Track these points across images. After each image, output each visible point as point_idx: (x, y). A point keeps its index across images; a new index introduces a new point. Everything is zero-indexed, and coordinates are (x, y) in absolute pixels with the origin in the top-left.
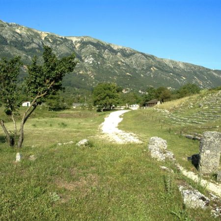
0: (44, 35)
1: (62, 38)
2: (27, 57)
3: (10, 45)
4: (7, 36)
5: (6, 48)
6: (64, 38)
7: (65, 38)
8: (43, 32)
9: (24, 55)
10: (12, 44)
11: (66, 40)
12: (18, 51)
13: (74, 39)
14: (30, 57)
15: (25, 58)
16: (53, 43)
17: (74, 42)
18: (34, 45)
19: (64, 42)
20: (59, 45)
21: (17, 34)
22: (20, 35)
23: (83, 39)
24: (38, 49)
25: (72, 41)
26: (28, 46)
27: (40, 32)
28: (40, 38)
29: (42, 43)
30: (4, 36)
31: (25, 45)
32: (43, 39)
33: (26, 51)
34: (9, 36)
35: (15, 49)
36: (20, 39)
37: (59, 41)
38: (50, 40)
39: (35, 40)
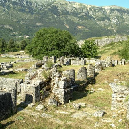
0: (89, 7)
1: (99, 8)
2: (79, 21)
3: (71, 15)
4: (68, 10)
5: (69, 17)
6: (100, 7)
7: (101, 8)
8: (88, 5)
9: (78, 20)
10: (72, 14)
11: (101, 9)
12: (74, 18)
13: (106, 8)
14: (81, 21)
15: (78, 22)
16: (94, 11)
17: (106, 9)
18: (83, 14)
19: (100, 10)
20: (97, 12)
21: (74, 8)
22: (76, 9)
23: (112, 7)
24: (85, 16)
25: (105, 9)
26: (80, 14)
27: (86, 5)
28: (87, 9)
29: (88, 12)
30: (67, 10)
31: (78, 14)
32: (88, 9)
33: (79, 17)
34: (70, 10)
35: (73, 17)
36: (75, 11)
37: (97, 10)
38: (92, 9)
39: (84, 11)
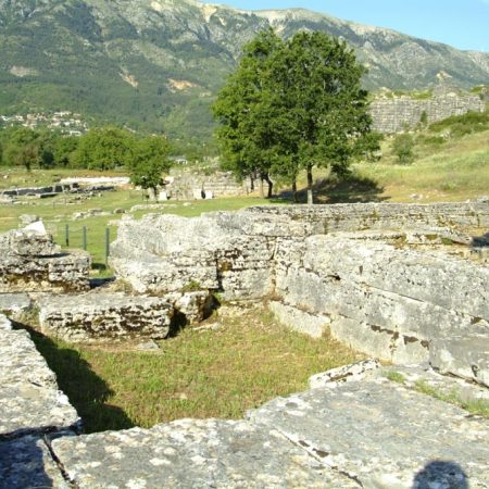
0: (208, 12)
1: (246, 16)
2: (177, 62)
3: (144, 39)
4: (134, 20)
5: (136, 46)
6: (250, 14)
7: (253, 15)
8: (207, 5)
9: (171, 57)
10: (146, 36)
11: (254, 19)
12: (158, 50)
13: (272, 17)
14: (181, 61)
15: (169, 64)
16: (228, 28)
17: (271, 21)
18: (189, 36)
19: (251, 23)
20: (239, 31)
21: (154, 15)
22: (161, 16)
23: (290, 15)
24: (197, 43)
25: (268, 21)
26: (177, 38)
27: (199, 5)
28: (202, 19)
29: (206, 28)
30: (130, 20)
31: (171, 37)
32: (207, 19)
33: (173, 49)
34: (140, 20)
35: (153, 47)
36: (161, 24)
37: (241, 22)
38: (222, 20)
39: (192, 25)
